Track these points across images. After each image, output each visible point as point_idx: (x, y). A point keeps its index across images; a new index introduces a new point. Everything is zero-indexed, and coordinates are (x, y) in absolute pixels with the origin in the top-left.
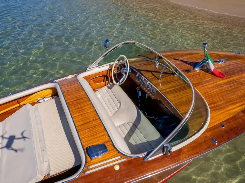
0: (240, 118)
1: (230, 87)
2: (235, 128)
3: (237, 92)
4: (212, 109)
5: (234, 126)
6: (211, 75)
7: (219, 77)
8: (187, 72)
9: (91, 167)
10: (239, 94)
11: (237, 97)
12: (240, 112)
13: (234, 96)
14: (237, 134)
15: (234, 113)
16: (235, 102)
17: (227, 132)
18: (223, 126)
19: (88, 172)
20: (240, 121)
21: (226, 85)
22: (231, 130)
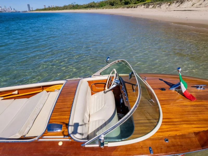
0: (189, 138)
1: (194, 109)
2: (178, 145)
3: (199, 115)
4: (164, 123)
5: (179, 143)
6: (182, 96)
7: (189, 99)
8: (162, 90)
9: (45, 137)
10: (201, 117)
11: (196, 119)
12: (192, 133)
13: (194, 118)
14: (178, 151)
15: (185, 132)
16: (192, 122)
17: (168, 147)
18: (167, 140)
19: (40, 140)
20: (188, 140)
21: (191, 107)
22: (174, 146)
